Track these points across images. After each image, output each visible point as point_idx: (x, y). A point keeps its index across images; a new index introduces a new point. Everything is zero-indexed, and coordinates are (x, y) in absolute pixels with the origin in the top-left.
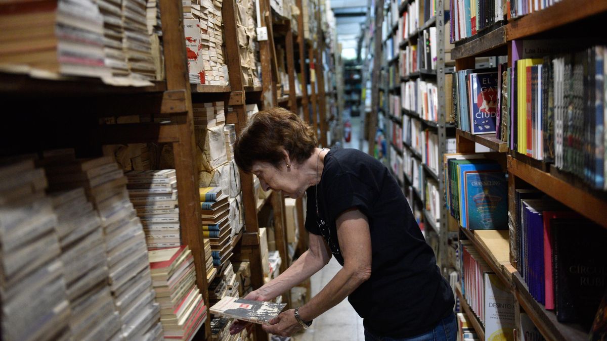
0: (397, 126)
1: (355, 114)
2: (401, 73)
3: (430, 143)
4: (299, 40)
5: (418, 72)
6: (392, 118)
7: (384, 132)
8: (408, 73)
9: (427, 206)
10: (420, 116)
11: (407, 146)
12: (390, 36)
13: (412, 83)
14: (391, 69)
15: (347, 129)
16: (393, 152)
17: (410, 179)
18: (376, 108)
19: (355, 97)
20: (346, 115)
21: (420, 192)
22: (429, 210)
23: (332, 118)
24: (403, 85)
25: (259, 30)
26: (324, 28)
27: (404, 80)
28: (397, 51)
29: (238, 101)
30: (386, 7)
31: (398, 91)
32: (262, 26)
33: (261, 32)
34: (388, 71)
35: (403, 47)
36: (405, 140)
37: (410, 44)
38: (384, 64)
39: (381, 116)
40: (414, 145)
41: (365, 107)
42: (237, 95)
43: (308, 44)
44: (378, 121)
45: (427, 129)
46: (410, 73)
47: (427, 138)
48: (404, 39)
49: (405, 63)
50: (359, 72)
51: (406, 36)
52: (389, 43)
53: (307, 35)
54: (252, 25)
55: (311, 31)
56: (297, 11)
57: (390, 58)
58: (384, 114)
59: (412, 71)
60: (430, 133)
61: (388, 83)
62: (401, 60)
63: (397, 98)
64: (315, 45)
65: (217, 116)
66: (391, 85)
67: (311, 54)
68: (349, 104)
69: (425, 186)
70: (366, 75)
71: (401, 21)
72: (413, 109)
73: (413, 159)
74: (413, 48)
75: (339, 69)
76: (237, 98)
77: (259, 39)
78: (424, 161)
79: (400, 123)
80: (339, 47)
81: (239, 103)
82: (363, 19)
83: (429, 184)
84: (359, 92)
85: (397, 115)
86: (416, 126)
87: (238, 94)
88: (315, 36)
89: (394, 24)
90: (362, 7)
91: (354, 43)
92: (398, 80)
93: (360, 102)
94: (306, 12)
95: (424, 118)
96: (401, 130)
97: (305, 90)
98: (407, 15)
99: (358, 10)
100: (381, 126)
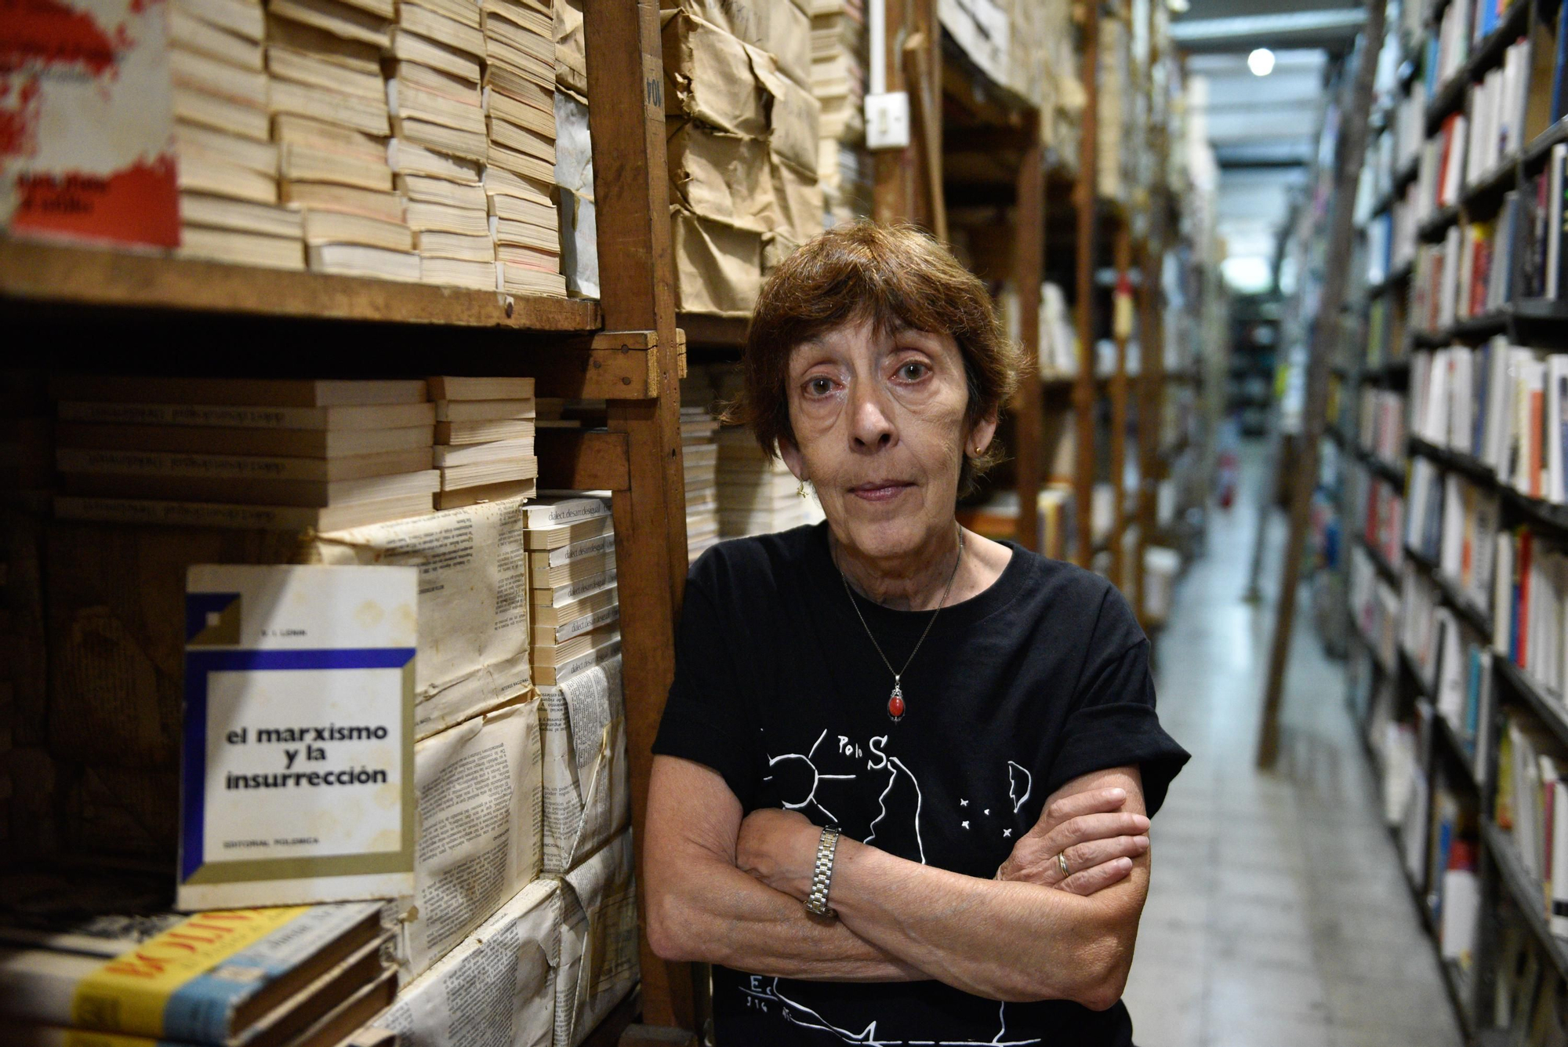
0: (1385, 491)
1: (1253, 433)
2: (1419, 319)
3: (1538, 586)
4: (1081, 196)
5: (1500, 313)
6: (1363, 456)
7: (1337, 498)
8: (1446, 319)
9: (1498, 813)
10: (1502, 476)
11: (1426, 564)
12: (1385, 209)
13: (1462, 356)
14: (1378, 312)
15: (1226, 476)
16: (1363, 570)
17: (1427, 673)
18: (1317, 427)
19: (1255, 388)
20: (1226, 436)
21: (1474, 744)
22: (1508, 828)
23: (1182, 445)
24: (1419, 362)
25: (873, 103)
26: (1175, 183)
27: (1429, 345)
28: (1406, 250)
29: (626, 381)
30: (1376, 119)
31: (1398, 380)
32: (890, 88)
33: (883, 114)
34: (1366, 317)
35: (1433, 234)
36: (1415, 540)
37: (1464, 219)
38: (1354, 296)
39: (1328, 450)
40: (1450, 564)
41: (1281, 415)
42: (625, 349)
43: (1111, 219)
44: (1317, 461)
45: (1524, 529)
46: (1457, 320)
47: (1522, 563)
48: (1440, 205)
49: (1437, 286)
50: (1274, 324)
51: (1451, 195)
52: (1377, 232)
53: (1110, 185)
54: (843, 81)
55: (1127, 175)
56: (1075, 97)
57: (1376, 274)
58: (1340, 442)
59: (1464, 311)
60: (1536, 546)
61: (1363, 353)
62: (1422, 280)
63: (1391, 401)
64: (1140, 225)
65: (451, 459)
66: (1375, 359)
67: (1123, 255)
68: (1238, 405)
69: (1498, 735)
70: (1294, 329)
71: (1430, 153)
72: (1462, 442)
73: (1443, 614)
74: (1474, 234)
75: (1217, 312)
76: (620, 364)
77: (874, 140)
78: (1502, 643)
79: (1399, 485)
80: (1220, 250)
81: (632, 393)
82: (1295, 177)
83: (1516, 735)
84: (1268, 375)
85: (1389, 452)
86: (1466, 504)
87: (630, 343)
88: (1140, 195)
89: (1404, 162)
90: (1294, 139)
91: (1264, 245)
92: (1403, 343)
93: (1268, 403)
94: (1111, 110)
95: (1523, 485)
96: (1397, 507)
97: (1090, 357)
98: (1459, 125)
99: (1281, 151)
100: (1328, 474)
